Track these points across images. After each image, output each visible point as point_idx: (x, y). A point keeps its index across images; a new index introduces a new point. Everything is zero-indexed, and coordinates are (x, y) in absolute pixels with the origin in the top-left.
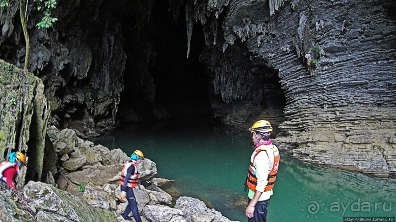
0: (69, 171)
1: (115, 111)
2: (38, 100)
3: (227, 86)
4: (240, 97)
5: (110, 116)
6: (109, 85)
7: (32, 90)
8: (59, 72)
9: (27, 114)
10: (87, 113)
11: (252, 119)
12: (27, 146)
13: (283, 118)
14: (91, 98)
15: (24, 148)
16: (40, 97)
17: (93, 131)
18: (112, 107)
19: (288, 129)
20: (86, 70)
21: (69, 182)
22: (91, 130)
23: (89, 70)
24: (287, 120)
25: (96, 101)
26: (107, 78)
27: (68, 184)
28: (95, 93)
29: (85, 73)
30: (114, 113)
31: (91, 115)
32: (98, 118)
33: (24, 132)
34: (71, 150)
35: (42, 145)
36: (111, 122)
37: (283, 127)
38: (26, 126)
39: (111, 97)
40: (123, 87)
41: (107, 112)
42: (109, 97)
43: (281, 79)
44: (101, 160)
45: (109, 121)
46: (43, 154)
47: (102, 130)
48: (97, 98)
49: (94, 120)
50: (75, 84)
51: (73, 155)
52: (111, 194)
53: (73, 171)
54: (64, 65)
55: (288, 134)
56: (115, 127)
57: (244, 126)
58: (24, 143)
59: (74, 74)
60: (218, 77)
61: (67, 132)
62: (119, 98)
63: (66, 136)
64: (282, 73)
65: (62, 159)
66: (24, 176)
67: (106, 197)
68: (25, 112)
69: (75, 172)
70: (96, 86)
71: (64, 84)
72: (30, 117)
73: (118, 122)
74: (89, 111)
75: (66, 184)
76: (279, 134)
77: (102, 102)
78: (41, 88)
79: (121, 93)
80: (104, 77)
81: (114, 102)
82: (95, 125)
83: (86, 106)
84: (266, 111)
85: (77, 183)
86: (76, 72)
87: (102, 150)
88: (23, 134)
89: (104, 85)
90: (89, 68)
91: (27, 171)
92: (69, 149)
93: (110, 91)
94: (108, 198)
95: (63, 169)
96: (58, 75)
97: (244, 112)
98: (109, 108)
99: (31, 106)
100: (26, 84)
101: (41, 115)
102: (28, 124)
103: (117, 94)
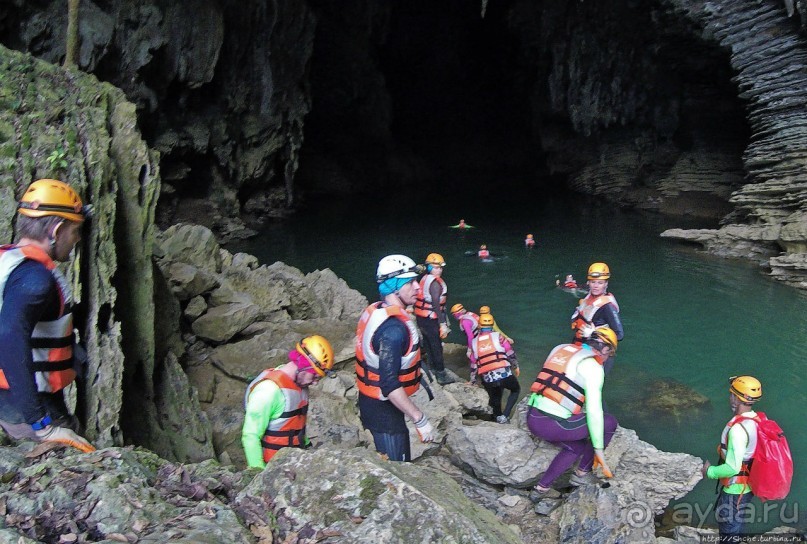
0: (212, 344)
1: (291, 166)
2: (121, 151)
3: (586, 90)
4: (619, 119)
5: (278, 181)
6: (272, 100)
7: (100, 121)
8: (138, 72)
9: (101, 194)
10: (218, 178)
11: (651, 179)
12: (113, 290)
13: (742, 175)
14: (226, 137)
15: (107, 297)
16: (129, 141)
17: (239, 224)
18: (283, 158)
19: (755, 203)
20: (210, 64)
21: (219, 373)
22: (233, 222)
23: (219, 63)
24: (752, 180)
25: (242, 144)
26: (267, 80)
27: (216, 382)
28: (237, 120)
29: (207, 70)
30: (290, 174)
31: (230, 179)
32: (247, 190)
33: (101, 247)
34: (210, 284)
35: (146, 281)
36: (283, 197)
37: (742, 199)
38: (103, 229)
39: (280, 132)
40: (310, 101)
41: (272, 172)
42: (274, 130)
43: (737, 72)
44: (288, 304)
45: (279, 194)
46: (152, 305)
47: (260, 221)
48: (242, 134)
49: (238, 196)
50: (182, 100)
51: (216, 298)
52: (345, 401)
53: (224, 343)
54: (151, 51)
55: (756, 218)
56: (293, 211)
57: (632, 196)
58: (106, 281)
59: (178, 75)
60: (561, 68)
61: (189, 233)
62: (301, 133)
63: (188, 244)
64: (740, 56)
65: (188, 312)
66: (119, 382)
67: (336, 409)
68: (97, 190)
69: (229, 346)
70: (238, 103)
71: (154, 103)
72: (110, 203)
73: (300, 197)
74: (224, 171)
75: (211, 381)
76: (728, 217)
77: (257, 145)
78: (128, 115)
79: (306, 119)
80: (259, 79)
81: (287, 144)
82: (243, 211)
83: (216, 160)
84: (689, 156)
85: (243, 376)
86: (183, 69)
87: (288, 276)
88: (97, 255)
89: (259, 98)
90: (216, 58)
91: (125, 364)
92: (204, 282)
93: (275, 114)
94: (341, 413)
95: (193, 338)
96: (138, 81)
97: (628, 159)
98: (276, 160)
99: (108, 167)
100: (80, 105)
101: (136, 192)
102: (108, 222)
103: (295, 122)
